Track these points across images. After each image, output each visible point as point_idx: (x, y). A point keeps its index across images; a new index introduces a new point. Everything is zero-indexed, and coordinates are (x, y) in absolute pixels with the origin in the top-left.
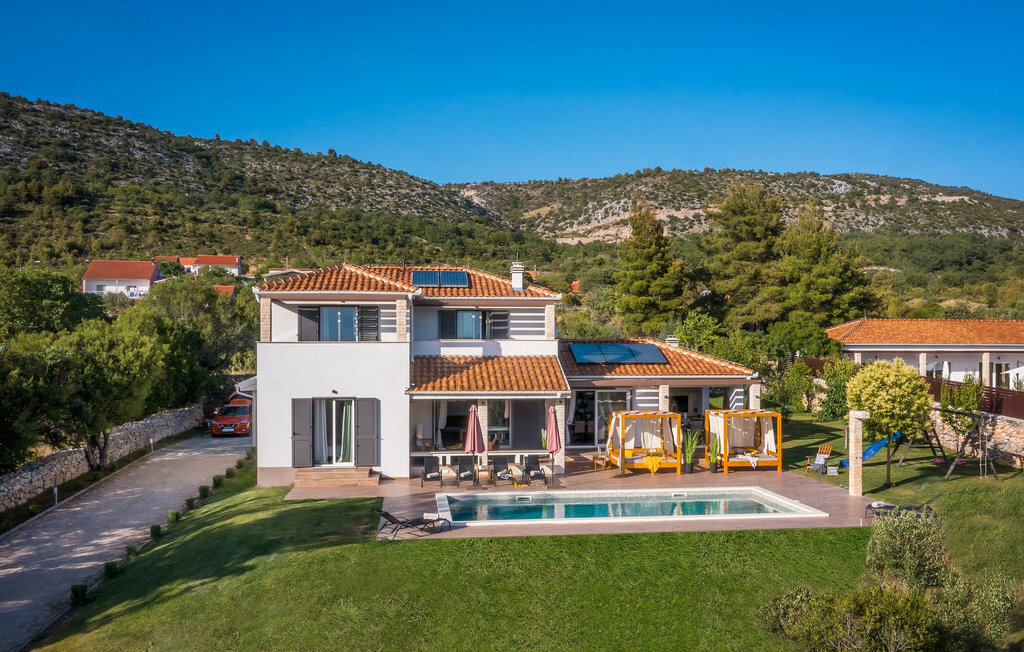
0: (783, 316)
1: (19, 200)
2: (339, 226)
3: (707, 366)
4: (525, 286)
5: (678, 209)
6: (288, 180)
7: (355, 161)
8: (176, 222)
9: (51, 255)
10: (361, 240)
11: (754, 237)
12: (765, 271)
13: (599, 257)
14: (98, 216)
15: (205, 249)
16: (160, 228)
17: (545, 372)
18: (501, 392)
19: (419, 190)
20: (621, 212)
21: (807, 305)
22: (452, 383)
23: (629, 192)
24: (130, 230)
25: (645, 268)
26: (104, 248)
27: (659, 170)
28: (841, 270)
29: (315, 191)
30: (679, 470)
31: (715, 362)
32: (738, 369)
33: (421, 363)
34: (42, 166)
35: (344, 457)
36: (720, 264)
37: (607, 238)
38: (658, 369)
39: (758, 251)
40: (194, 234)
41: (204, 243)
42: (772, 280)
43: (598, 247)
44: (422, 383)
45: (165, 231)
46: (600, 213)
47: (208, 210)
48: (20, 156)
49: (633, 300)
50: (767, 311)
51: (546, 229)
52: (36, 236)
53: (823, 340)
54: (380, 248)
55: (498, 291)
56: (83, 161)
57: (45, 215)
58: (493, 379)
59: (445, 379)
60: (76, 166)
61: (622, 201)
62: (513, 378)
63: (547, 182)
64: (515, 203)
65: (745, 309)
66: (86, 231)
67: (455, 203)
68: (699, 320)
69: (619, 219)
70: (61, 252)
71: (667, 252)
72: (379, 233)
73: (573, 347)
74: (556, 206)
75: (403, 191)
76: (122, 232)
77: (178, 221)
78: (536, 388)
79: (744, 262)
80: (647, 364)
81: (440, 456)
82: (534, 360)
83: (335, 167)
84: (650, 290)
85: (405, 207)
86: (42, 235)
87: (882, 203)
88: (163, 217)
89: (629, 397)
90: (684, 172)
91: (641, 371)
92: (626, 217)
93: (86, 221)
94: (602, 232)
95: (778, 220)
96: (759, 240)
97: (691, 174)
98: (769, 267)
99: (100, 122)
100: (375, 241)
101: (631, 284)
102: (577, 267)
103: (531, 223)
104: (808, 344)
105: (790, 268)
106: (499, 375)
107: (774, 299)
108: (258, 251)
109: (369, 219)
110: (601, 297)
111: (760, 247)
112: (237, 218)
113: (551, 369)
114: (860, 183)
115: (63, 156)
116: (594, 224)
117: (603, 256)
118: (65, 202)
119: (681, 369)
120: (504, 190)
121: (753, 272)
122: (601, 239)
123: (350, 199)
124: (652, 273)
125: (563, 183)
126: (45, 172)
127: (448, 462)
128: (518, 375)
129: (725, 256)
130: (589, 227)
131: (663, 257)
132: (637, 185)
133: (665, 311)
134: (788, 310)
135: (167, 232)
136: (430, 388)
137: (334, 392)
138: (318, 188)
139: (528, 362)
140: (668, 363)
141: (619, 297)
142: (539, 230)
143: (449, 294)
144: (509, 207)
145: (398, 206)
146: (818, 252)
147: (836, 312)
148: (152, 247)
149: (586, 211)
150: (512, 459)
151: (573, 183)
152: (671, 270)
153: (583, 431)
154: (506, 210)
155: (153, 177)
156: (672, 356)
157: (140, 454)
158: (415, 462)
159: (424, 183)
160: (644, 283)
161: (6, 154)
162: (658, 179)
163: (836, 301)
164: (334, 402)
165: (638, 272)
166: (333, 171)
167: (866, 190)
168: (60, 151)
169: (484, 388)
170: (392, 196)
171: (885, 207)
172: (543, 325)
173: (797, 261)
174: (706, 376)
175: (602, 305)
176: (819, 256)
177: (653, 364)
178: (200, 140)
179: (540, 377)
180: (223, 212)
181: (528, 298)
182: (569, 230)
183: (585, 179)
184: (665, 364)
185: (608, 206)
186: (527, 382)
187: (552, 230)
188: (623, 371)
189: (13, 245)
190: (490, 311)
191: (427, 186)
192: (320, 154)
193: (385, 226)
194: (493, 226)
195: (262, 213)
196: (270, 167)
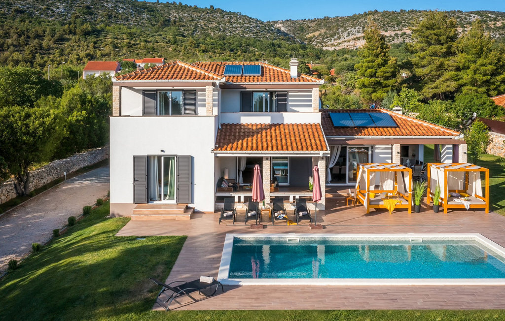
0: (459, 89)
1: (66, 34)
2: (215, 43)
3: (426, 129)
4: (299, 74)
5: (386, 31)
6: (190, 21)
7: (223, 11)
8: (137, 42)
9: (78, 59)
10: (225, 50)
11: (439, 42)
12: (446, 63)
13: (344, 57)
14: (101, 40)
15: (149, 55)
16: (129, 46)
17: (312, 136)
18: (279, 152)
19: (254, 25)
20: (357, 33)
21: (474, 83)
22: (245, 145)
23: (361, 23)
24: (115, 47)
25: (374, 62)
26: (103, 55)
27: (376, 11)
28: (496, 61)
29: (203, 26)
30: (410, 210)
31: (431, 126)
32: (448, 131)
33: (226, 128)
34: (77, 17)
35: (170, 196)
36: (418, 58)
37: (349, 47)
38: (391, 132)
39: (442, 51)
40: (145, 48)
41: (149, 52)
42: (451, 68)
43: (344, 51)
44: (224, 144)
45: (131, 47)
46: (346, 34)
47: (152, 36)
48: (67, 13)
49: (367, 81)
50: (448, 86)
51: (318, 42)
52: (72, 50)
53: (493, 107)
54: (234, 54)
55: (280, 78)
56: (95, 14)
57: (77, 40)
58: (274, 142)
59: (240, 141)
60: (92, 17)
61: (357, 28)
62: (289, 140)
63: (318, 19)
64: (302, 30)
65: (434, 85)
66: (95, 47)
67: (272, 30)
68: (409, 92)
69: (355, 37)
70: (83, 58)
71: (387, 52)
72: (234, 46)
73: (332, 115)
74: (323, 31)
75: (246, 25)
76: (111, 48)
77: (138, 42)
78: (305, 149)
79: (433, 58)
80: (383, 127)
81: (236, 195)
82: (304, 127)
83: (213, 14)
84: (377, 74)
85: (247, 33)
86: (75, 50)
87: (498, 26)
88: (131, 40)
89: (370, 152)
90: (390, 12)
91: (379, 133)
92: (359, 36)
93: (95, 43)
94: (346, 44)
95: (454, 32)
96: (442, 44)
97: (393, 13)
98: (449, 60)
100: (232, 50)
101: (366, 71)
102: (333, 62)
103: (310, 40)
104: (483, 109)
105: (463, 61)
106: (279, 138)
107: (452, 79)
108: (175, 56)
109: (229, 39)
110: (347, 78)
111: (444, 49)
112: (165, 40)
113: (316, 134)
114: (485, 15)
115: (86, 13)
116: (342, 39)
117: (347, 56)
118: (87, 34)
119: (408, 132)
120: (297, 24)
121: (439, 63)
122: (346, 47)
123: (220, 29)
124: (378, 64)
125: (326, 19)
126: (78, 20)
127: (242, 200)
128: (293, 139)
129: (422, 54)
130: (340, 41)
131: (385, 55)
132: (365, 19)
133: (386, 86)
134: (461, 86)
135: (132, 47)
136: (229, 149)
137: (162, 151)
138: (205, 24)
139: (300, 128)
140: (398, 127)
141: (358, 78)
142: (314, 43)
143: (247, 81)
144: (299, 32)
145: (244, 32)
146: (481, 50)
147: (492, 87)
148: (125, 54)
149: (338, 33)
150: (287, 198)
151: (332, 19)
152: (390, 62)
153: (338, 172)
154: (298, 34)
155: (128, 21)
156: (400, 121)
157: (56, 183)
158: (219, 199)
159: (256, 21)
160: (373, 70)
161: (61, 12)
162: (376, 16)
163: (492, 80)
164: (162, 158)
165: (370, 64)
166: (212, 16)
167: (489, 19)
168: (85, 10)
169: (267, 149)
170: (241, 27)
171: (499, 28)
172: (311, 101)
173: (467, 57)
174: (425, 137)
175: (348, 83)
176: (482, 53)
177: (387, 127)
178: (150, 3)
179: (308, 140)
180: (159, 37)
181: (301, 83)
182: (329, 43)
183: (338, 17)
184: (396, 127)
185: (349, 30)
186: (299, 144)
187: (321, 43)
188: (366, 132)
189: (62, 55)
190: (275, 92)
191: (258, 22)
192: (206, 8)
193: (237, 43)
194: (291, 42)
195: (177, 37)
196: (182, 15)
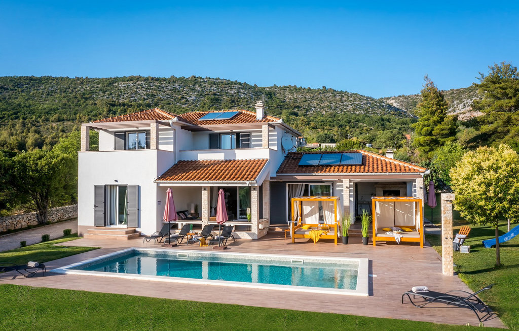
2: (325, 120)
4: (265, 116)
6: (304, 101)
7: (334, 91)
10: (334, 126)
19: (365, 102)
23: (478, 94)
25: (430, 119)
30: (336, 241)
33: (182, 164)
37: (464, 119)
44: (169, 175)
46: (461, 106)
49: (423, 139)
56: (221, 100)
64: (415, 104)
67: (383, 106)
72: (343, 122)
73: (305, 156)
75: (357, 103)
78: (234, 179)
80: (348, 166)
82: (252, 162)
83: (325, 94)
84: (433, 132)
85: (358, 110)
89: (331, 188)
94: (462, 116)
99: (229, 84)
100: (340, 126)
101: (422, 129)
109: (339, 116)
113: (257, 167)
120: (409, 99)
121: (506, 118)
122: (461, 119)
123: (332, 108)
124: (434, 122)
128: (232, 171)
131: (442, 112)
136: (170, 179)
137: (116, 181)
138: (317, 104)
139: (247, 163)
140: (363, 165)
145: (354, 109)
149: (453, 106)
151: (447, 92)
152: (446, 119)
154: (410, 108)
159: (367, 98)
160: (429, 128)
164: (117, 187)
165: (426, 122)
166: (325, 96)
168: (213, 97)
170: (351, 105)
177: (352, 166)
179: (244, 172)
183: (452, 90)
184: (361, 166)
185: (465, 102)
188: (328, 170)
190: (241, 133)
191: (369, 99)
192: (319, 89)
193: (346, 119)
194: (402, 116)
195: (291, 117)
196: (297, 96)
